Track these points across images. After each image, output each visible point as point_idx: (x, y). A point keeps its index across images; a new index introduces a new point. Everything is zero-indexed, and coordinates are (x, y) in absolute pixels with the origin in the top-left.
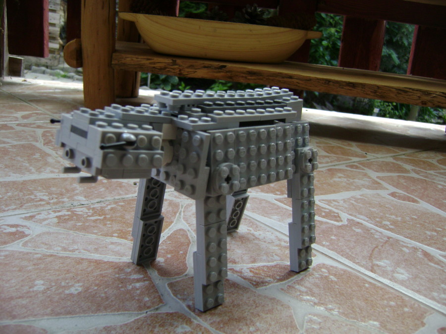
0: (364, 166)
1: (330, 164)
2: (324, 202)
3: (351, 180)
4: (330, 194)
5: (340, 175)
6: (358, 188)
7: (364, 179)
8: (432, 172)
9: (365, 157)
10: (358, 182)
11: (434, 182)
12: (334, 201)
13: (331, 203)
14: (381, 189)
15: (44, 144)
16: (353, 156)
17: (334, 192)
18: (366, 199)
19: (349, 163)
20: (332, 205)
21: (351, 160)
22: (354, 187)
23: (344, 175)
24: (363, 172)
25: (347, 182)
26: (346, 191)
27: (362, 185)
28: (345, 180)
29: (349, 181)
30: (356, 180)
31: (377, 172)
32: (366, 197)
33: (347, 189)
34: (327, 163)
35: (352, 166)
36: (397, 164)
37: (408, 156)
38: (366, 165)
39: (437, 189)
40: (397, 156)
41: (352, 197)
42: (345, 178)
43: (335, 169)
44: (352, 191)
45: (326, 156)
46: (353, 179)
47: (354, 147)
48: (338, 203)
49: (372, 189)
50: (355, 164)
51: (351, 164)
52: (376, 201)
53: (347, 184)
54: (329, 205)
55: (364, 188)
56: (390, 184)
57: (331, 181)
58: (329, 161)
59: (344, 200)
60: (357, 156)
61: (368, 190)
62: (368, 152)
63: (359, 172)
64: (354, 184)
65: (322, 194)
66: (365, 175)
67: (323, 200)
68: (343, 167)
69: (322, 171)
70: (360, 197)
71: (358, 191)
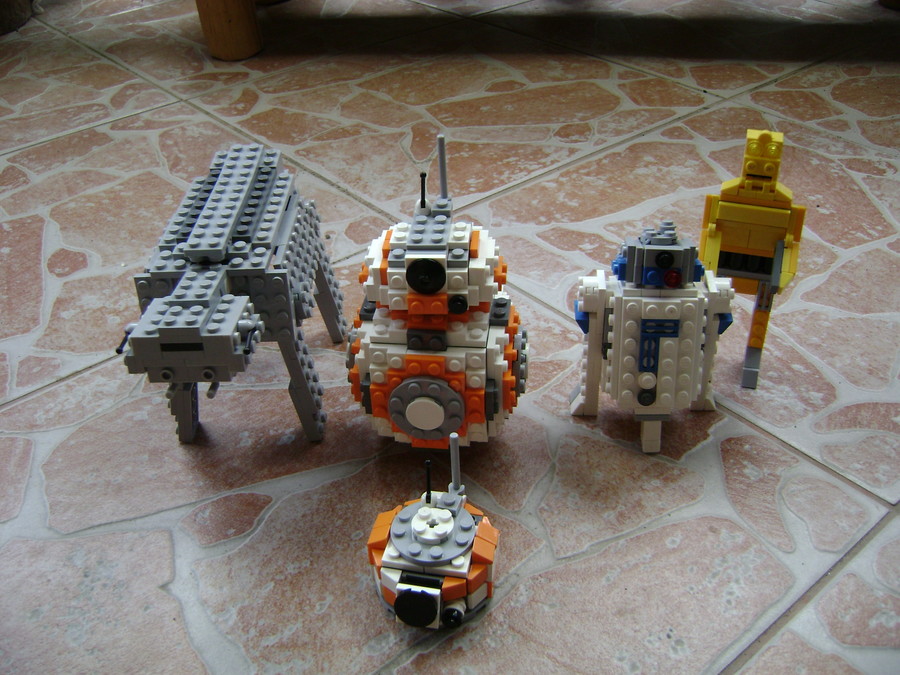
0: (694, 128)
1: (637, 132)
2: (612, 228)
3: (665, 169)
4: (624, 208)
5: (648, 158)
6: (673, 187)
7: (686, 164)
8: (812, 124)
9: (701, 101)
10: (677, 171)
11: (808, 152)
12: (629, 223)
13: (623, 229)
14: (710, 185)
15: (171, 170)
16: (679, 104)
17: (632, 203)
18: (681, 211)
19: (670, 123)
20: (624, 233)
21: (675, 114)
22: (666, 186)
23: (655, 157)
24: (688, 145)
25: (658, 175)
26: (653, 197)
27: (682, 179)
28: (654, 169)
29: (659, 170)
30: (673, 168)
31: (714, 140)
32: (681, 208)
33: (654, 192)
34: (632, 129)
35: (670, 133)
36: (756, 112)
37: (782, 84)
38: (698, 125)
39: (808, 168)
40: (761, 86)
41: (658, 211)
42: (654, 164)
43: (642, 144)
44: (661, 197)
45: (632, 113)
46: (667, 166)
47: (685, 77)
48: (634, 226)
49: (696, 186)
50: (679, 124)
51: (671, 126)
52: (696, 215)
53: (658, 179)
54: (619, 235)
55: (683, 184)
56: (728, 170)
57: (631, 177)
58: (635, 123)
59: (644, 219)
60: (688, 102)
61: (689, 190)
62: (710, 87)
63: (683, 145)
64: (668, 178)
65: (611, 211)
66: (692, 152)
67: (611, 225)
68: (655, 137)
69: (619, 154)
70: (671, 209)
71: (672, 194)
